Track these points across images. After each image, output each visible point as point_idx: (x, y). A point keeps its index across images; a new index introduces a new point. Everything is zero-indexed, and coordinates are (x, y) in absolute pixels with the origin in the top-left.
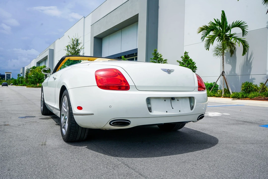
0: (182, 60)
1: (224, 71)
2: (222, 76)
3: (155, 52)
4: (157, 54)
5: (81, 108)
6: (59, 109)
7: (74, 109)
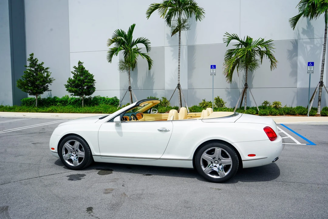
0: (75, 71)
1: (130, 87)
2: (129, 91)
3: (32, 58)
4: (35, 60)
5: (254, 155)
6: (192, 158)
7: (244, 156)
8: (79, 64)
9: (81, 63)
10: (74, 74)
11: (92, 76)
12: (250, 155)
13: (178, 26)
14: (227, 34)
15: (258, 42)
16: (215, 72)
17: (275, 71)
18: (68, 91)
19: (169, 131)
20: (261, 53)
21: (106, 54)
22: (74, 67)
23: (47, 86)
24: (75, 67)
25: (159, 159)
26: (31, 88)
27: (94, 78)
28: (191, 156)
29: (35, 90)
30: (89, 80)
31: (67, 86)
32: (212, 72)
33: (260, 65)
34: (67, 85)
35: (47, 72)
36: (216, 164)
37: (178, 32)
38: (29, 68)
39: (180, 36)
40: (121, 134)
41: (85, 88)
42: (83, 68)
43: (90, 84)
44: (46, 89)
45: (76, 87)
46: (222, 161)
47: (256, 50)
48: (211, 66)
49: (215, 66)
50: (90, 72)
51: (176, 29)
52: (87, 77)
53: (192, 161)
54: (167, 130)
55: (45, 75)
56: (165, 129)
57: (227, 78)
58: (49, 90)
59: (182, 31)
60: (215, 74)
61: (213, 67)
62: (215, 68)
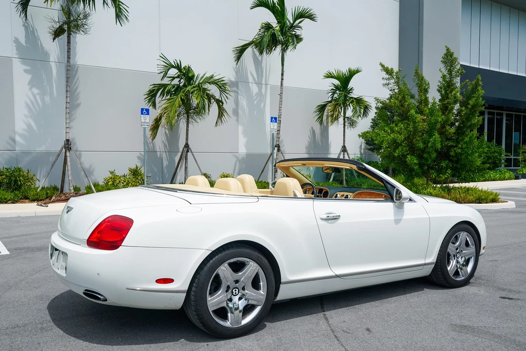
13: (65, 23)
14: (163, 57)
15: (203, 79)
16: (148, 120)
32: (143, 121)
37: (64, 37)
39: (69, 42)
51: (62, 27)
60: (148, 125)
61: (144, 111)
62: (148, 114)
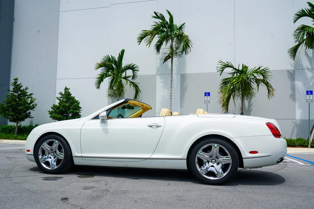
3: (16, 83)
4: (19, 85)
5: (256, 152)
6: (186, 157)
7: (245, 154)
8: (65, 90)
9: (68, 89)
10: (59, 99)
11: (78, 103)
12: (251, 152)
13: (170, 53)
14: (221, 62)
15: (253, 70)
16: (209, 99)
17: (273, 99)
18: (51, 118)
19: (161, 126)
20: (258, 81)
21: (95, 81)
22: (59, 94)
23: (30, 113)
24: (61, 93)
25: (148, 159)
26: (13, 113)
27: (80, 105)
28: (184, 154)
29: (16, 116)
30: (75, 106)
31: (51, 113)
32: (206, 99)
33: (257, 94)
34: (51, 111)
35: (31, 98)
36: (214, 163)
37: (170, 60)
38: (13, 93)
39: (172, 62)
40: (106, 131)
41: (70, 115)
42: (69, 94)
43: (76, 111)
44: (28, 116)
45: (61, 114)
46: (220, 159)
47: (252, 79)
48: (205, 93)
49: (209, 94)
50: (77, 99)
51: (169, 55)
52: (72, 103)
53: (186, 161)
54: (159, 125)
55: (29, 102)
56: (156, 124)
57: (223, 108)
58: (32, 117)
59: (174, 58)
60: (209, 102)
61: (207, 94)
62: (209, 95)
